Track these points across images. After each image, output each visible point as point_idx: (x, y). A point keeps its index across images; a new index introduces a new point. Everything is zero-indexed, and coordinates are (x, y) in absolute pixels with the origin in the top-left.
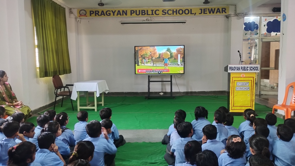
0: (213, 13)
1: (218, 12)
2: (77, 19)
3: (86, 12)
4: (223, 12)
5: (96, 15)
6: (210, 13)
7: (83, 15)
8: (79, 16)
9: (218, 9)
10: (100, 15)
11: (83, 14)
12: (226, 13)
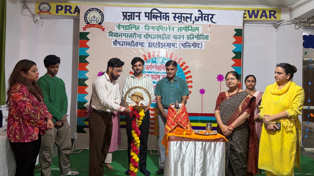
0: (256, 17)
1: (264, 16)
2: (35, 17)
3: (50, 7)
4: (272, 16)
5: (66, 12)
6: (251, 17)
7: (44, 12)
8: (38, 13)
9: (264, 11)
10: (73, 13)
11: (45, 10)
12: (276, 18)
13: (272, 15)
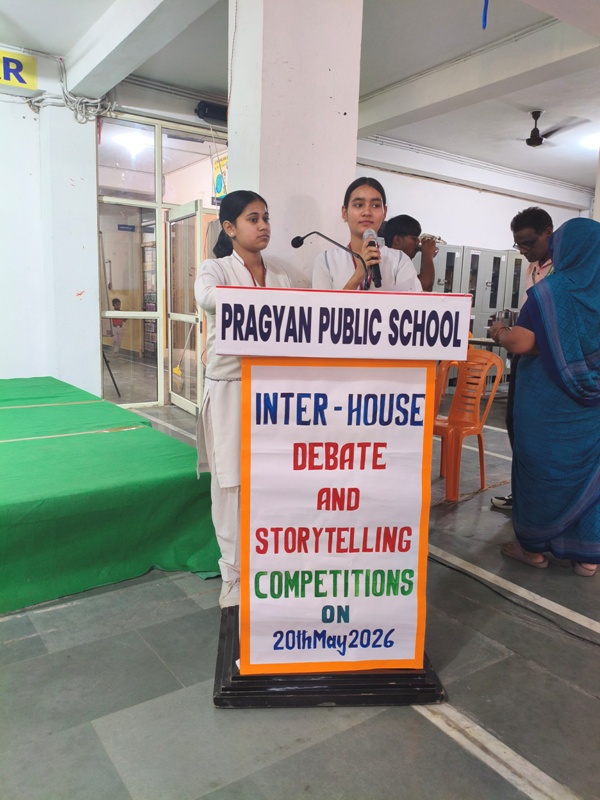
12: (24, 82)
13: (12, 71)
